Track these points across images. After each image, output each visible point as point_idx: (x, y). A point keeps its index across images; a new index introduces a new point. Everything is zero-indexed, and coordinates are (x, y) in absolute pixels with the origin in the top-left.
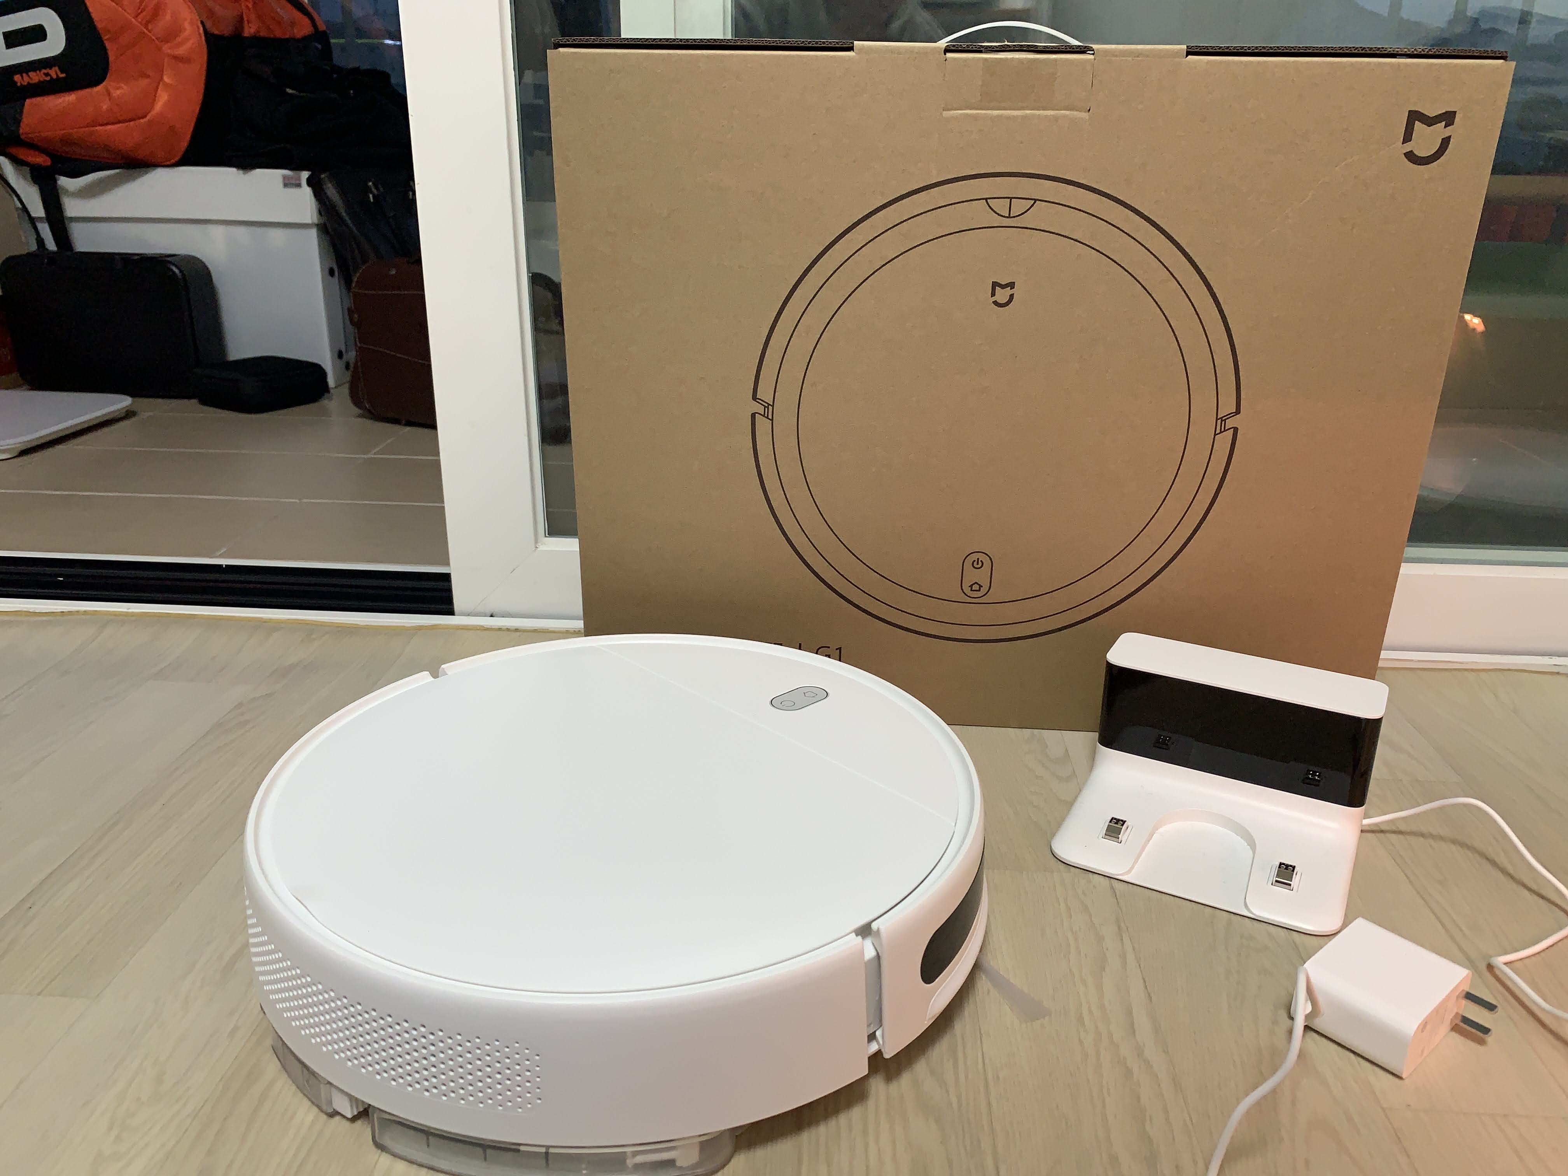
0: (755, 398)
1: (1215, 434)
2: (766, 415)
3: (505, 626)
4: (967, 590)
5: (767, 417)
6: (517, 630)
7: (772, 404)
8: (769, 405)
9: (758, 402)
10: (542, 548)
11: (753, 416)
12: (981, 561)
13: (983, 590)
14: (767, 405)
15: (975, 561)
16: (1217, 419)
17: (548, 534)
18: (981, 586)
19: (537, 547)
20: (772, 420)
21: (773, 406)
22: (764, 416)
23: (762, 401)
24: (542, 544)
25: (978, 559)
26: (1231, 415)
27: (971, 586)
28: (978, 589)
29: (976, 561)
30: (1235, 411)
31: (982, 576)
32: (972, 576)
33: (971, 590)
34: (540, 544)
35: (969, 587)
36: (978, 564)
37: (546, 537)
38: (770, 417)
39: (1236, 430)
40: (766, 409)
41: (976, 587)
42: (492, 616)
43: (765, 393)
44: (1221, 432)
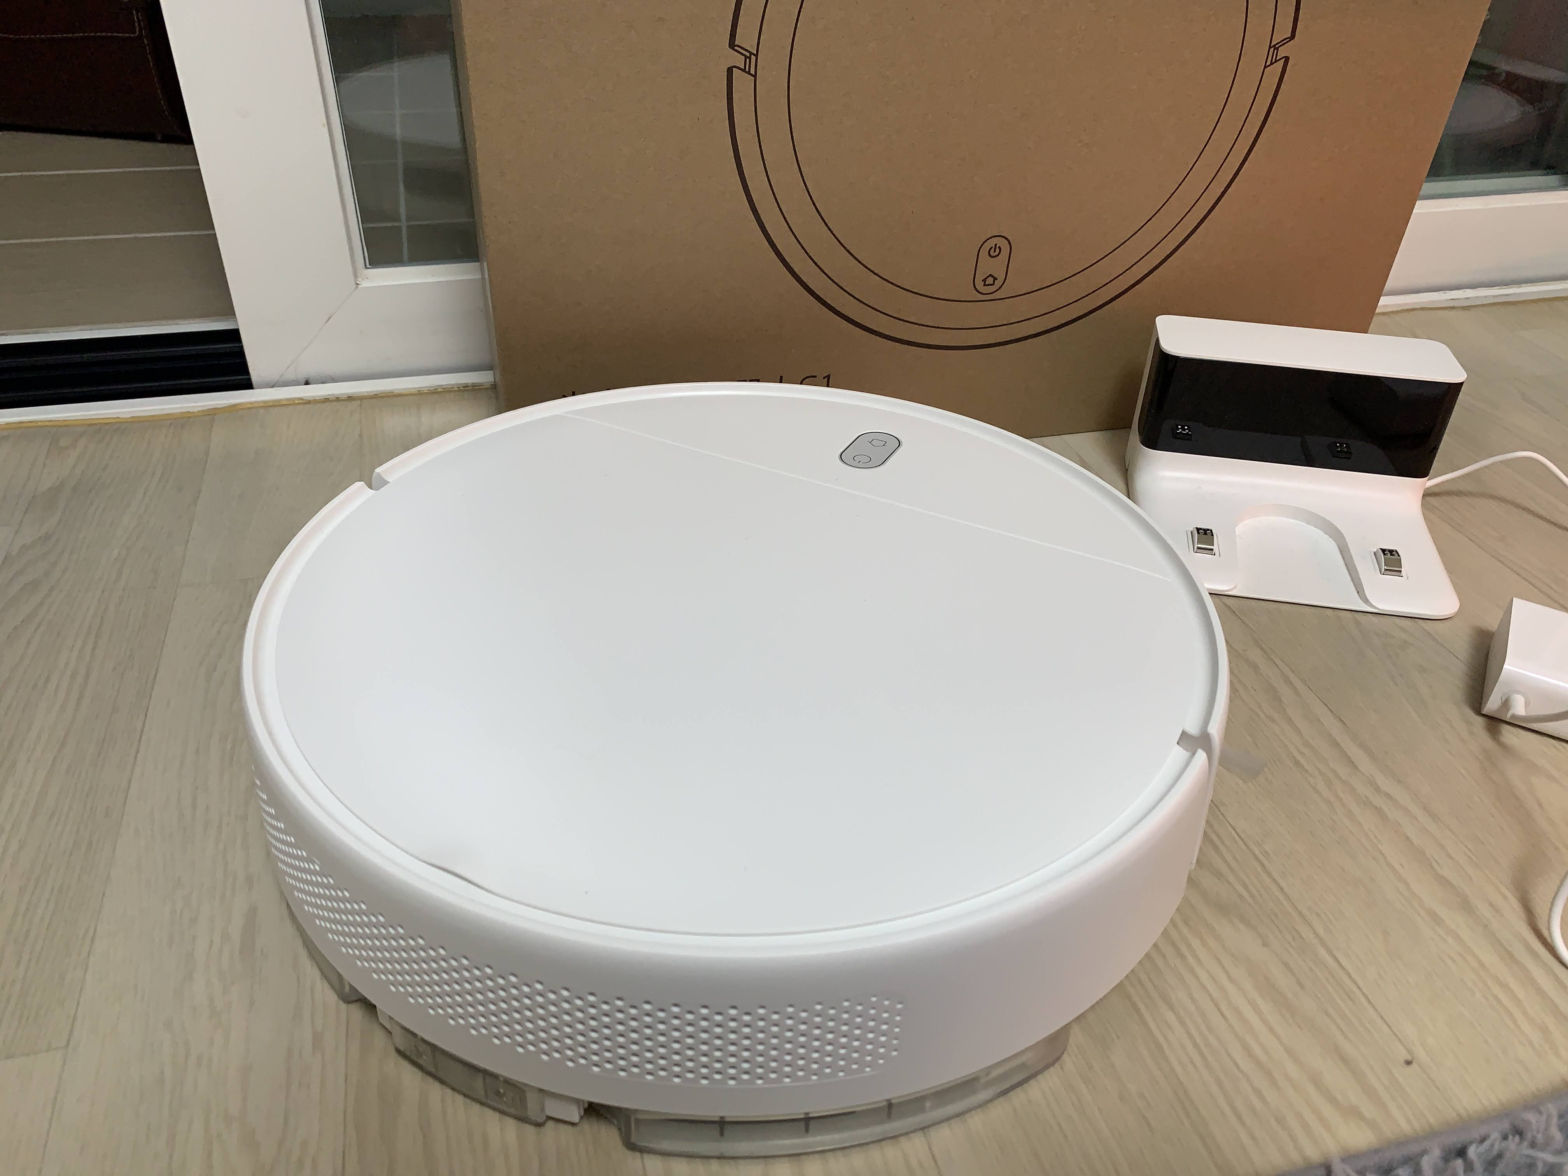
0: (732, 45)
1: (1265, 67)
2: (747, 70)
3: (333, 395)
4: (979, 285)
5: (749, 73)
6: (350, 398)
7: (755, 53)
8: (751, 53)
9: (737, 51)
10: (364, 284)
11: (730, 71)
12: (999, 247)
13: (998, 283)
14: (748, 54)
15: (992, 248)
16: (1270, 47)
17: (370, 265)
18: (995, 279)
19: (357, 284)
20: (755, 76)
21: (756, 55)
22: (744, 70)
23: (742, 48)
24: (363, 279)
25: (996, 245)
26: (1285, 41)
27: (984, 280)
28: (992, 283)
29: (994, 247)
30: (1290, 36)
31: (996, 267)
32: (988, 266)
33: (985, 285)
34: (360, 279)
35: (983, 281)
36: (995, 251)
37: (366, 268)
38: (753, 72)
39: (1287, 59)
40: (748, 60)
41: (990, 280)
42: (307, 383)
43: (746, 38)
44: (1272, 64)
